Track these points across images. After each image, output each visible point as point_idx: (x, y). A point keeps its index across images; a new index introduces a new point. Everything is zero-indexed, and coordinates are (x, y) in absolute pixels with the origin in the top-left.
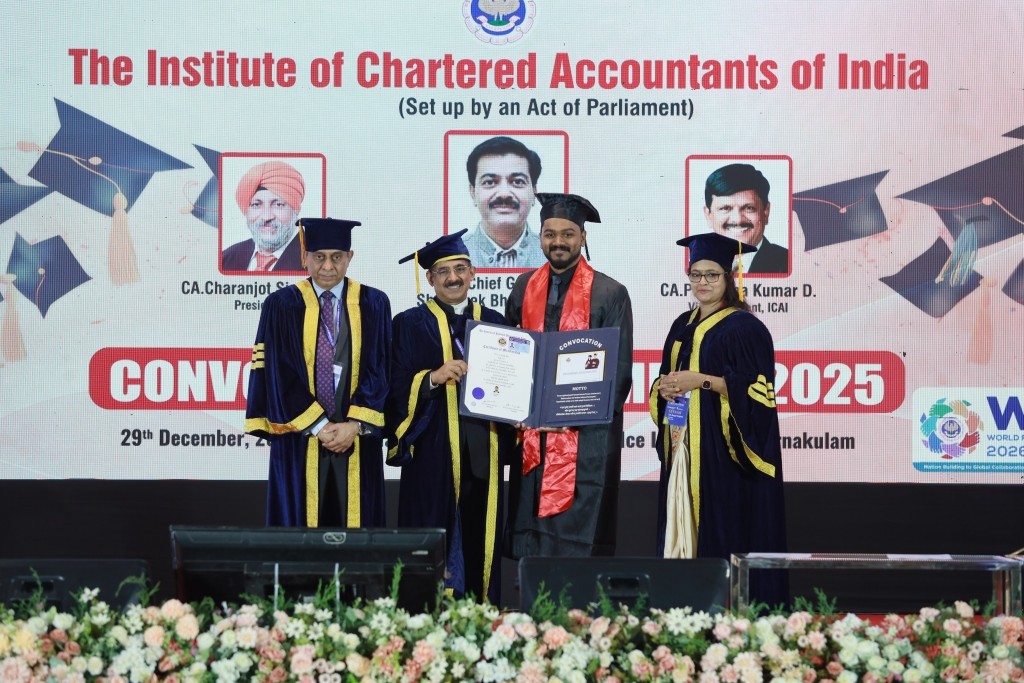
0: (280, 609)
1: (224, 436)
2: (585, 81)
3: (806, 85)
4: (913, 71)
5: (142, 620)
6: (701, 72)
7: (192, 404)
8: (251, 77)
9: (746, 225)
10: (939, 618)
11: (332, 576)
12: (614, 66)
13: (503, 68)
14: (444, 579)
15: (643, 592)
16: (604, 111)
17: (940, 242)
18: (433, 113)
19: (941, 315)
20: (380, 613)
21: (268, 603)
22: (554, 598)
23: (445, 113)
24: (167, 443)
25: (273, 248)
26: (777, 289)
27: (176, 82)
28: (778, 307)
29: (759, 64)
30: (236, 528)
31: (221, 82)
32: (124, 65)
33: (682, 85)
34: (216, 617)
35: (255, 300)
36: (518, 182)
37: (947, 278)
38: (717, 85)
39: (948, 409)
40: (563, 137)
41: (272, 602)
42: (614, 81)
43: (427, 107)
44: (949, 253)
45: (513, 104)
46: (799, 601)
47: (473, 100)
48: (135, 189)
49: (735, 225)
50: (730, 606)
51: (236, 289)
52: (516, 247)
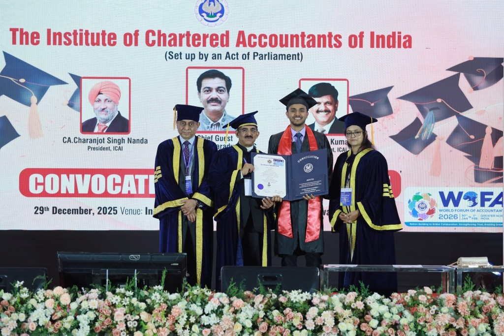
0: (109, 291)
1: (83, 210)
2: (252, 44)
3: (355, 46)
4: (405, 40)
5: (44, 296)
6: (306, 40)
7: (68, 195)
8: (95, 41)
9: (327, 111)
10: (416, 294)
11: (133, 275)
12: (265, 37)
13: (214, 37)
14: (186, 276)
15: (279, 283)
16: (261, 58)
17: (417, 120)
18: (181, 58)
19: (417, 153)
20: (156, 292)
21: (103, 288)
22: (237, 285)
23: (186, 58)
24: (56, 213)
25: (106, 121)
26: (342, 141)
27: (60, 44)
28: (342, 150)
29: (333, 36)
30: (89, 253)
31: (81, 44)
32: (36, 36)
33: (297, 46)
34: (79, 295)
35: (98, 146)
36: (221, 91)
37: (420, 136)
38: (314, 46)
39: (421, 197)
40: (241, 70)
41: (105, 288)
42: (266, 44)
43: (178, 56)
44: (422, 124)
45: (218, 55)
46: (351, 287)
47: (200, 52)
48: (41, 94)
49: (322, 111)
50: (320, 289)
51: (88, 141)
52: (220, 121)
